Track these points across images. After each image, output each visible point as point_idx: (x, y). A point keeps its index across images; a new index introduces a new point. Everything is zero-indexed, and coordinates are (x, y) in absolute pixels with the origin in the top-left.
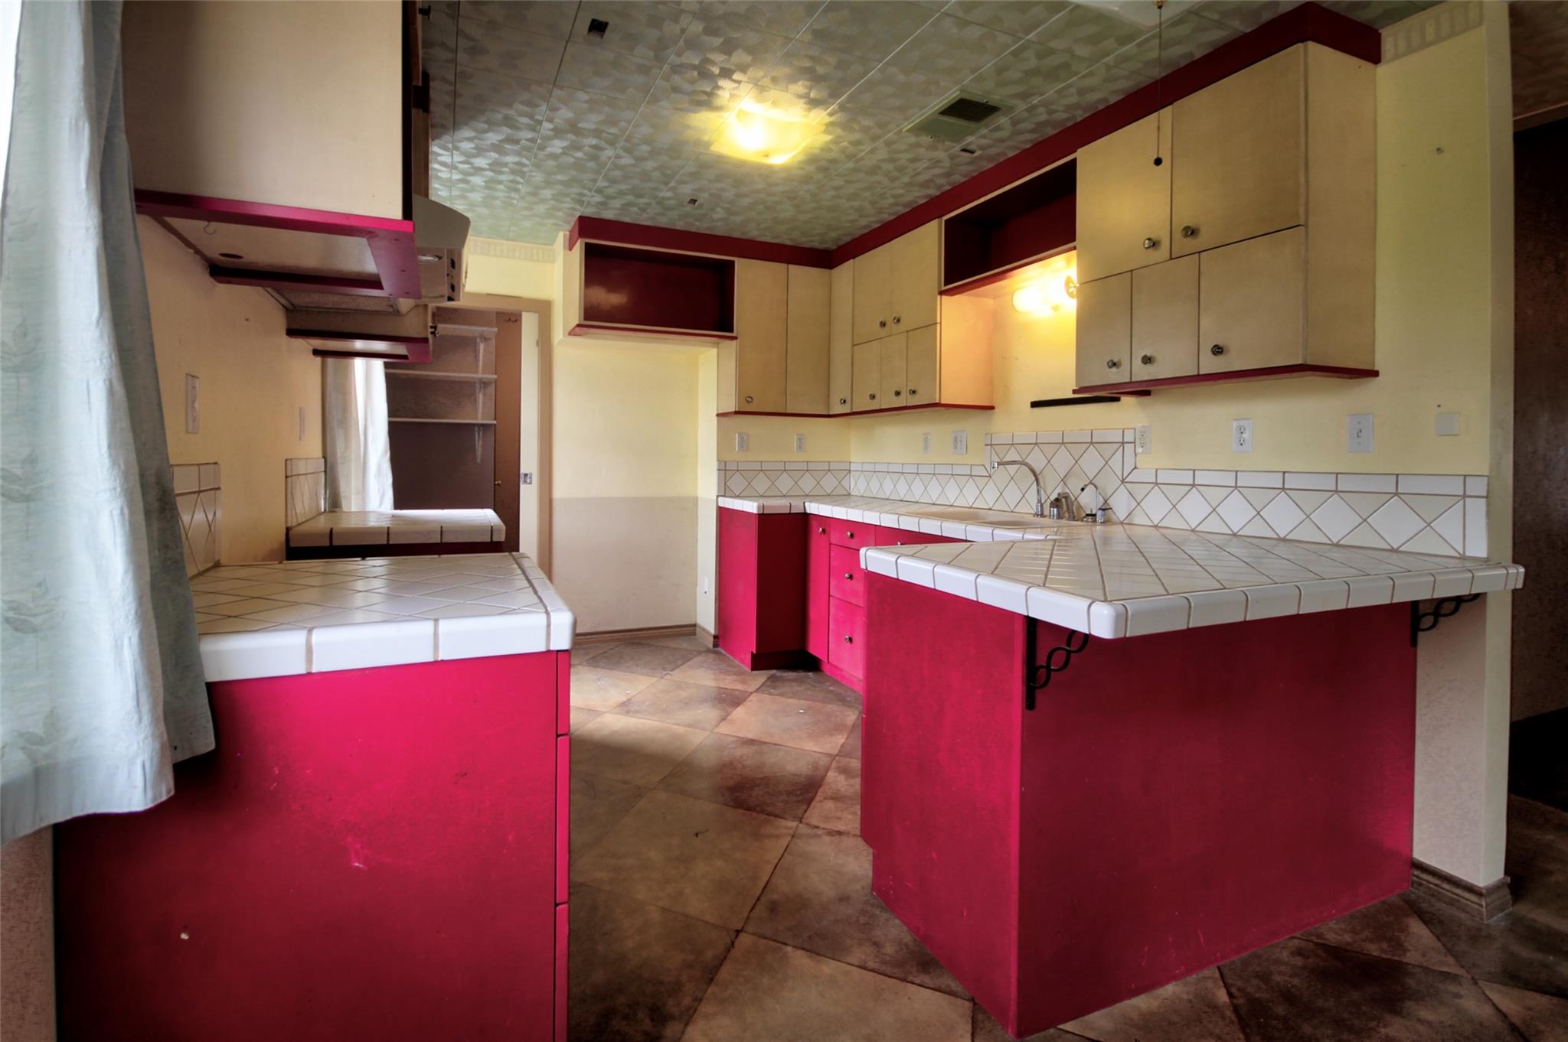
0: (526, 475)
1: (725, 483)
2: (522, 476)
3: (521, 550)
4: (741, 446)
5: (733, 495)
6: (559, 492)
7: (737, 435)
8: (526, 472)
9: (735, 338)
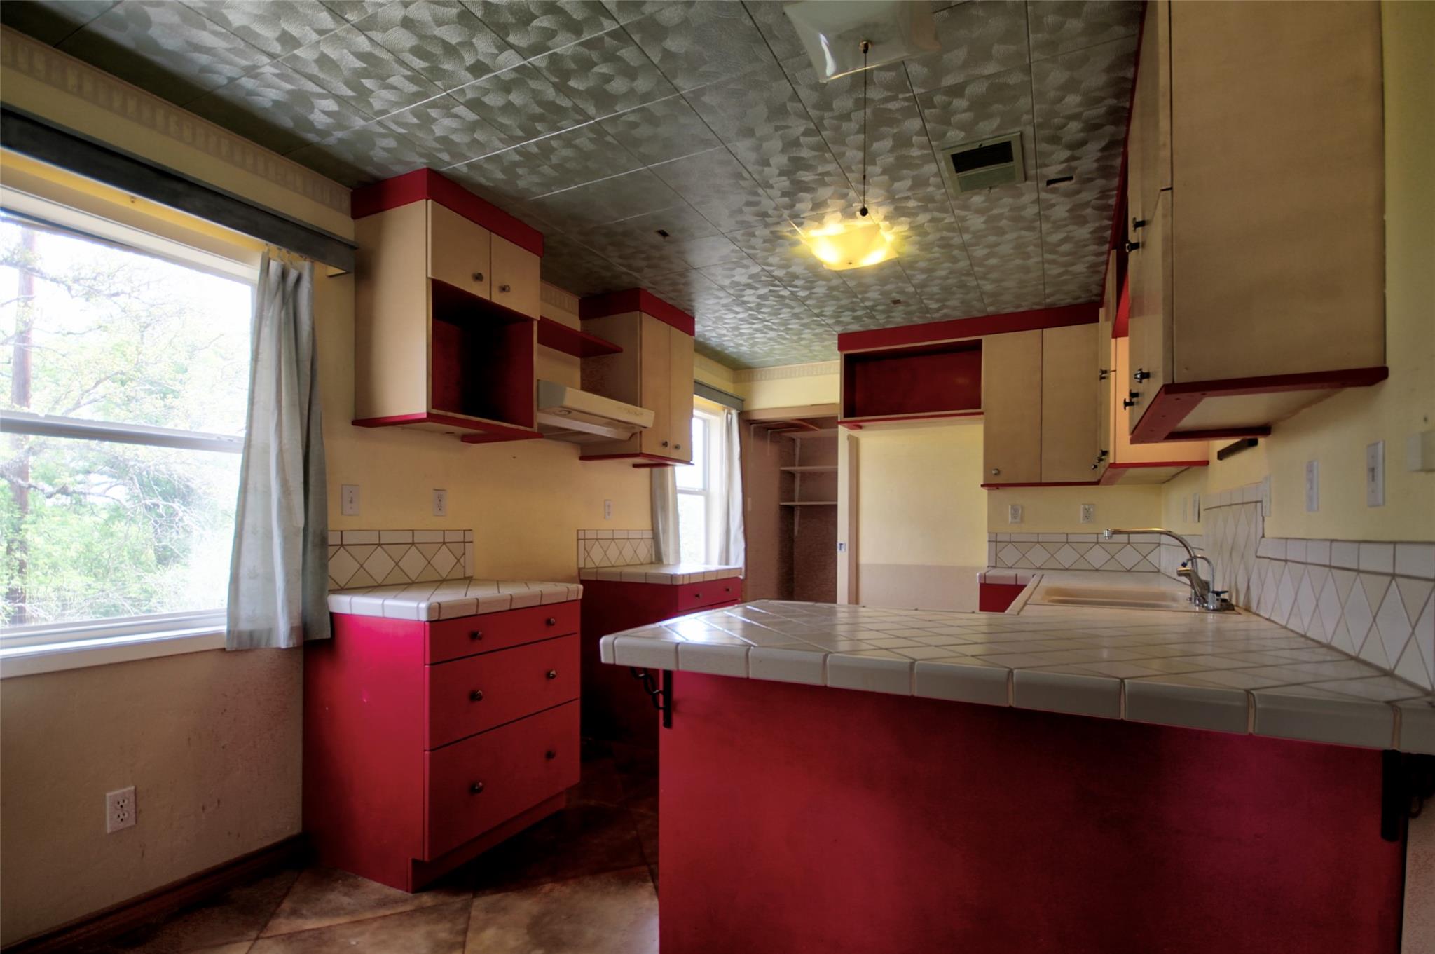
0: (841, 544)
1: (996, 555)
2: (838, 546)
3: (838, 602)
4: (1014, 517)
5: (1005, 566)
6: (864, 559)
7: (1010, 507)
8: (841, 542)
9: (982, 413)
